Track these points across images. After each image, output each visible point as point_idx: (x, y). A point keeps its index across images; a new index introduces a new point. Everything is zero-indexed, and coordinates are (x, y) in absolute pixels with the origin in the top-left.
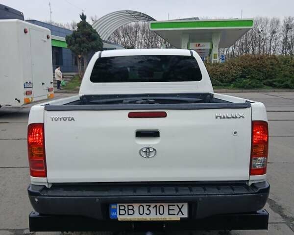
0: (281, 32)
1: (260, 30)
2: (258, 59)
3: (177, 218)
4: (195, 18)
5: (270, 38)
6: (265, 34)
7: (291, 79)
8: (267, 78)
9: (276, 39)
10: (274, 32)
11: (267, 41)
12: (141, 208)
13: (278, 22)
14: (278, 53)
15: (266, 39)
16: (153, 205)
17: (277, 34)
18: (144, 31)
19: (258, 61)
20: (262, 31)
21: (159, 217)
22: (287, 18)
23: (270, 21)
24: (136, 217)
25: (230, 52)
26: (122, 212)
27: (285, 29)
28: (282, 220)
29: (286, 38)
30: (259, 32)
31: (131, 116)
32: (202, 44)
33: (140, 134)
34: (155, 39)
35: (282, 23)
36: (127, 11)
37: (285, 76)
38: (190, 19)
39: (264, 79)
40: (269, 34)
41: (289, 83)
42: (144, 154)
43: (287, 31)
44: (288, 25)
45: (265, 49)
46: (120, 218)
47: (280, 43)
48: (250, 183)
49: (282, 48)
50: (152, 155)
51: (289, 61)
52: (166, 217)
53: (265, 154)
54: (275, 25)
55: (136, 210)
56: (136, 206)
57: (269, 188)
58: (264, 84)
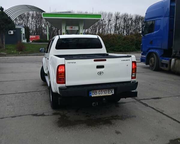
0: (114, 20)
1: (102, 19)
2: (106, 36)
3: (111, 94)
4: (69, 12)
5: (107, 24)
6: (105, 22)
7: (122, 47)
8: (111, 46)
9: (111, 25)
10: (110, 21)
11: (106, 26)
12: (99, 92)
13: (112, 15)
14: (112, 33)
15: (106, 24)
16: (103, 91)
17: (111, 22)
18: (33, 17)
19: (106, 38)
20: (103, 19)
21: (105, 95)
22: (116, 13)
23: (107, 14)
24: (98, 95)
25: (87, 31)
26: (93, 94)
27: (116, 19)
28: (136, 101)
29: (116, 24)
30: (102, 20)
31: (95, 61)
32: (73, 27)
33: (98, 67)
34: (41, 22)
35: (114, 16)
36: (26, 5)
37: (120, 45)
38: (66, 12)
39: (109, 47)
40: (107, 22)
41: (122, 49)
42: (99, 74)
43: (117, 20)
44: (117, 17)
45: (105, 30)
46: (93, 96)
47: (113, 27)
48: (132, 82)
49: (114, 30)
50: (102, 74)
51: (121, 37)
52: (107, 94)
53: (135, 72)
54: (110, 16)
55: (98, 92)
56: (98, 91)
57: (138, 82)
58: (110, 50)
